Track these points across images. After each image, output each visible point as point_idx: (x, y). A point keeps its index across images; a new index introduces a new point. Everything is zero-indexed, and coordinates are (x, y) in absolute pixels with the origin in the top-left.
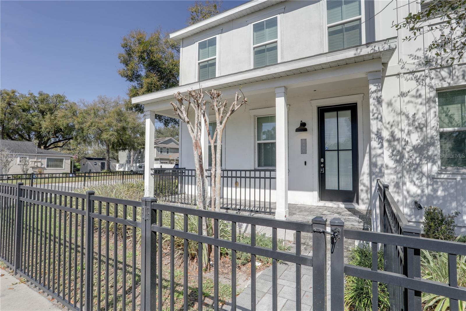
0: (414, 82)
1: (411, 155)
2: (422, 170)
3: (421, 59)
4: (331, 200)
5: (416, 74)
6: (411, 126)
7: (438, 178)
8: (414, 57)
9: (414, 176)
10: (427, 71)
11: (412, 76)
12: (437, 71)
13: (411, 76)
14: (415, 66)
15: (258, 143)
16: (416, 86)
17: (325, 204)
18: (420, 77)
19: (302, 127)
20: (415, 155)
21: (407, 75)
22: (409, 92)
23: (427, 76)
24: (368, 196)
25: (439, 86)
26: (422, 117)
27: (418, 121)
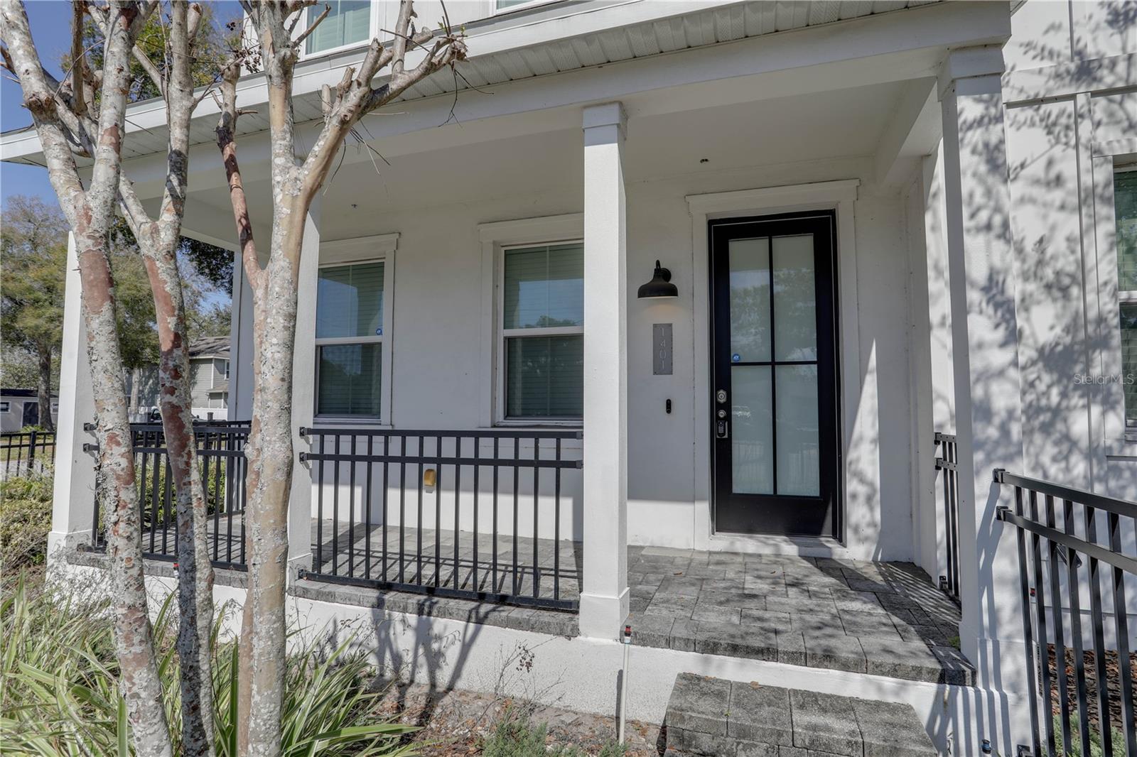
0: (1039, 133)
1: (1032, 377)
2: (1068, 428)
3: (1061, 59)
4: (749, 530)
5: (1045, 108)
6: (1032, 279)
7: (1125, 458)
8: (1039, 50)
9: (1042, 448)
10: (1081, 99)
11: (1034, 113)
12: (1111, 101)
13: (1029, 112)
14: (1046, 79)
15: (505, 338)
16: (1048, 146)
17: (732, 543)
18: (1058, 117)
19: (662, 283)
20: (1047, 378)
21: (1017, 110)
22: (1022, 166)
23: (1082, 116)
24: (872, 516)
25: (1122, 147)
26: (1068, 252)
27: (1052, 263)
